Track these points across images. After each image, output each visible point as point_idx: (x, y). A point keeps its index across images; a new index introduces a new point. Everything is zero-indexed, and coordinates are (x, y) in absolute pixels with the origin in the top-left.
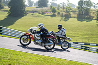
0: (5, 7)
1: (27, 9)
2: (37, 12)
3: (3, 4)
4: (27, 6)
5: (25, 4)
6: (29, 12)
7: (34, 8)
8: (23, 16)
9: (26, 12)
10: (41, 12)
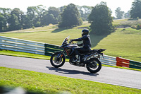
0: (84, 22)
1: (115, 22)
2: (130, 26)
3: (80, 19)
4: (114, 18)
5: (112, 16)
6: (118, 26)
7: (124, 20)
8: (110, 33)
9: (113, 27)
10: (136, 26)
